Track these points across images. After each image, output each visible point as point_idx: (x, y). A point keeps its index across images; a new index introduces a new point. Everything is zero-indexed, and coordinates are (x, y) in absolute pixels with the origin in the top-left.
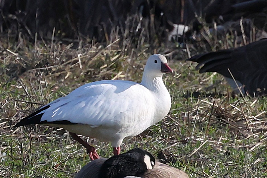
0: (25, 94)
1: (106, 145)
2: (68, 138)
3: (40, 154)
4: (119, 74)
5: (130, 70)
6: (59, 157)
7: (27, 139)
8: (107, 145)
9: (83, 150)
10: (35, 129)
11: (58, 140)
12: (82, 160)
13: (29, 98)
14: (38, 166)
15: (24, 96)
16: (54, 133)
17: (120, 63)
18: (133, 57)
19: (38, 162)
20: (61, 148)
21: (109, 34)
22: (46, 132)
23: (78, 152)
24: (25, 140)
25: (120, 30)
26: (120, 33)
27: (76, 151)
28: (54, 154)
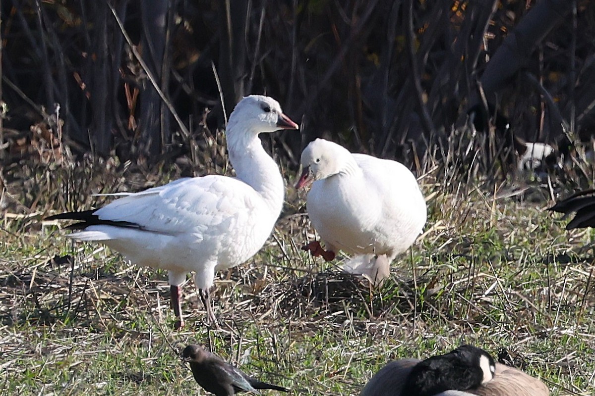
0: (282, 255)
1: (413, 339)
2: (352, 328)
3: (306, 353)
4: (436, 226)
5: (454, 218)
6: (336, 359)
7: (285, 328)
8: (415, 340)
9: (375, 347)
10: (298, 313)
11: (336, 330)
12: (374, 364)
13: (289, 261)
14: (302, 372)
15: (281, 258)
16: (329, 320)
17: (439, 206)
18: (460, 196)
19: (303, 366)
20: (341, 343)
21: (421, 159)
22: (316, 318)
23: (369, 351)
24: (281, 330)
25: (439, 152)
26: (439, 156)
27: (365, 350)
28: (329, 354)
